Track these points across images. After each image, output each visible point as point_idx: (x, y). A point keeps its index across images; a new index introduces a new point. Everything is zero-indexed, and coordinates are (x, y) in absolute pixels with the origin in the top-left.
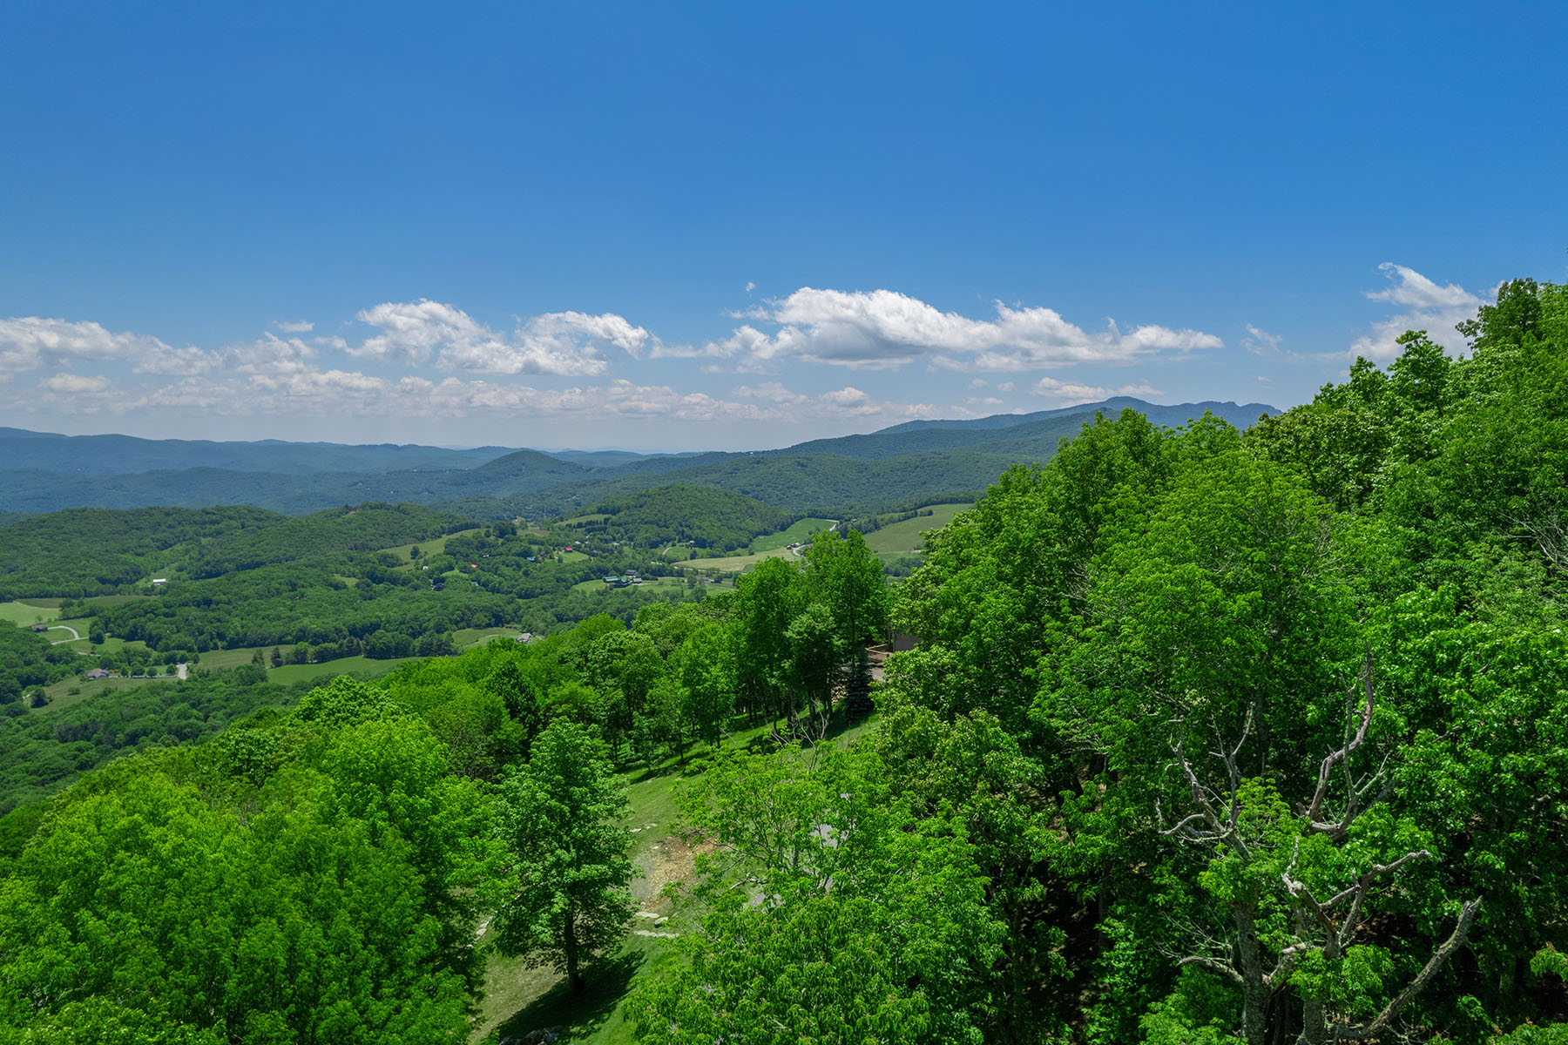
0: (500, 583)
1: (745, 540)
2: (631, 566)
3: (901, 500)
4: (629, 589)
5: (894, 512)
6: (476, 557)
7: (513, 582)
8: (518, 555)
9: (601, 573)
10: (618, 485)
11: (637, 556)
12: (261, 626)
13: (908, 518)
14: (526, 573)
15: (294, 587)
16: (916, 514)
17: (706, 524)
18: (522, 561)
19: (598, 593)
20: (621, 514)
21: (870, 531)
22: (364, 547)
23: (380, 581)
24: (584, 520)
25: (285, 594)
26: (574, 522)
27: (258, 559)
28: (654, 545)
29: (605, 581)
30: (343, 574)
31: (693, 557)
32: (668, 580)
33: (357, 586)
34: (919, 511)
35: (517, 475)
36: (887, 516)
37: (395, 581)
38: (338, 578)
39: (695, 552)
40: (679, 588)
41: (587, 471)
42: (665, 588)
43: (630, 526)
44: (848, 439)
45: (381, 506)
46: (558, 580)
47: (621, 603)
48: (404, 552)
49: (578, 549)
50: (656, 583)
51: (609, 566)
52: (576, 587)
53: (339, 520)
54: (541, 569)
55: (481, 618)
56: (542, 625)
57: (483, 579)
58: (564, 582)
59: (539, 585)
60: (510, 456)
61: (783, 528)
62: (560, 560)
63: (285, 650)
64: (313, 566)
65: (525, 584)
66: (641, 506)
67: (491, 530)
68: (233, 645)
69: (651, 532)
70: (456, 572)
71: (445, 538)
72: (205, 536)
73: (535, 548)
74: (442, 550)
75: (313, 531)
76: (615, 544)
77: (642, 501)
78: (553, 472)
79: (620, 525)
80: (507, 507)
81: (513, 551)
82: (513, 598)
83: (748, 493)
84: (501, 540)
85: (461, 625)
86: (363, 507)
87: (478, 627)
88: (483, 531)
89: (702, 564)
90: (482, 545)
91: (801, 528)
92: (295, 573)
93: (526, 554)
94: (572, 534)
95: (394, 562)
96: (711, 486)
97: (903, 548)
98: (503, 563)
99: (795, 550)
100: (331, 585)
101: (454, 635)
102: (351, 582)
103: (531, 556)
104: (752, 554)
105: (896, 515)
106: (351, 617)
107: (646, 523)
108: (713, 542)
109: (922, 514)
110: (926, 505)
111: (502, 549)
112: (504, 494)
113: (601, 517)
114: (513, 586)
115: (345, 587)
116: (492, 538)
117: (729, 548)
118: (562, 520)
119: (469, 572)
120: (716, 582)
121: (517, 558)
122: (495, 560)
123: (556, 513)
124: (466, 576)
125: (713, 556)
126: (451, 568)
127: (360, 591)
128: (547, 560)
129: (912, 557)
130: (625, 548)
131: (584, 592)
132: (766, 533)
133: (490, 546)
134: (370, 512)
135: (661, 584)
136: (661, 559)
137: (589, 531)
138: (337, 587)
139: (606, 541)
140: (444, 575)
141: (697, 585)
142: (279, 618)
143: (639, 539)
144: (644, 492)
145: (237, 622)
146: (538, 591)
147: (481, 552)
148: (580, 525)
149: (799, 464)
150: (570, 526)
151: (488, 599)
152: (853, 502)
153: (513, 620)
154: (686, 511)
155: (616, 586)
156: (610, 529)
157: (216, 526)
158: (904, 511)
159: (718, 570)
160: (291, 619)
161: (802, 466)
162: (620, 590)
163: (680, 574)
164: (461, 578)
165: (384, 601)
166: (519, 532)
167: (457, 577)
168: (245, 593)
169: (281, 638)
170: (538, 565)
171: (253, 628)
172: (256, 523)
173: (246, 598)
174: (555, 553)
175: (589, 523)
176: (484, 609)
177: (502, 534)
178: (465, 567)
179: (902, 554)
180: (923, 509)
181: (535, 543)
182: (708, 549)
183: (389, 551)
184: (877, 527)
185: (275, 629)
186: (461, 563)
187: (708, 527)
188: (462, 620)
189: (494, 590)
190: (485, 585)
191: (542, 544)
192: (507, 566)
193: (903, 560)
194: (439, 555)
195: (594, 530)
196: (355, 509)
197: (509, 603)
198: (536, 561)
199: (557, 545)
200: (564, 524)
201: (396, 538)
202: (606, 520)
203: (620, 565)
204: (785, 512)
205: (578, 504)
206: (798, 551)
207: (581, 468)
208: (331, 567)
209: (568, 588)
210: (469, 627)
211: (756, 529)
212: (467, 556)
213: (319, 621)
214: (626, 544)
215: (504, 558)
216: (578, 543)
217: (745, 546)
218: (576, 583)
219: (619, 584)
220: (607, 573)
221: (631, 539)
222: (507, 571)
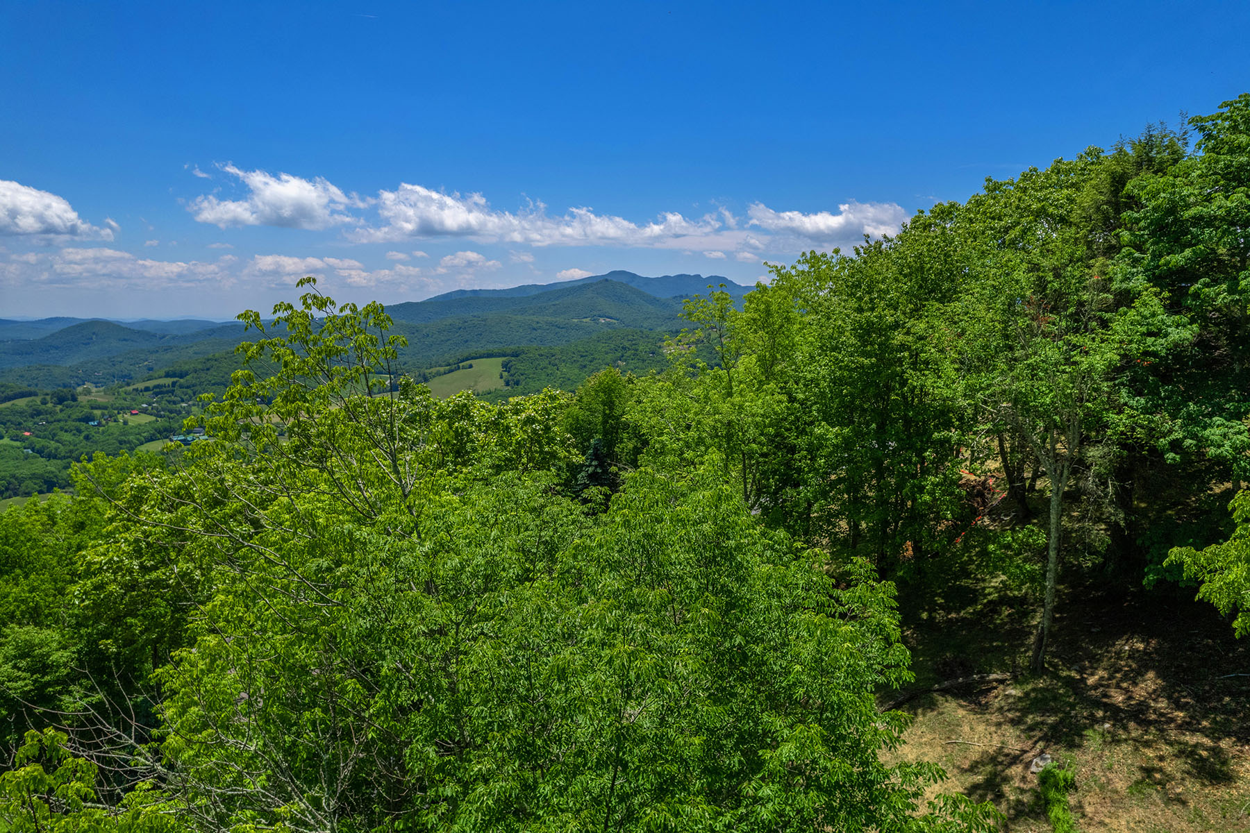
0: (56, 449)
3: (447, 356)
5: (440, 366)
6: (30, 424)
7: (72, 447)
8: (80, 420)
9: (166, 433)
10: (191, 351)
13: (452, 371)
14: (87, 438)
16: (459, 368)
18: (83, 426)
20: (188, 377)
24: (150, 384)
26: (141, 386)
29: (171, 440)
34: (461, 365)
35: (88, 343)
36: (434, 370)
41: (161, 339)
43: (198, 388)
44: (401, 305)
46: (121, 442)
49: (144, 411)
51: (176, 426)
52: (144, 448)
54: (103, 432)
55: (29, 485)
57: (37, 447)
58: (127, 443)
59: (99, 449)
60: (78, 326)
62: (125, 423)
65: (84, 448)
66: (208, 369)
67: (48, 398)
70: (7, 441)
73: (97, 413)
76: (184, 405)
77: (208, 365)
78: (125, 340)
79: (188, 387)
80: (74, 374)
81: (74, 417)
82: (69, 464)
84: (60, 407)
85: (7, 494)
88: (38, 400)
90: (38, 413)
93: (87, 419)
94: (139, 398)
98: (62, 429)
103: (93, 420)
105: (442, 369)
107: (214, 384)
109: (464, 368)
110: (467, 359)
111: (60, 416)
112: (73, 361)
113: (169, 381)
114: (71, 451)
116: (50, 405)
118: (128, 385)
119: (22, 440)
121: (77, 424)
122: (52, 427)
123: (127, 379)
124: (18, 444)
128: (111, 424)
130: (194, 408)
133: (46, 412)
137: (156, 394)
139: (175, 403)
144: (210, 356)
147: (37, 419)
148: (147, 389)
150: (136, 390)
151: (42, 466)
152: (406, 358)
156: (178, 391)
158: (449, 365)
164: (13, 447)
166: (80, 398)
167: (6, 445)
170: (101, 429)
174: (119, 416)
175: (156, 387)
176: (34, 476)
177: (61, 400)
178: (17, 436)
180: (464, 363)
181: (98, 408)
184: (426, 380)
186: (12, 432)
189: (51, 456)
190: (40, 452)
191: (105, 408)
192: (66, 431)
195: (161, 393)
197: (64, 468)
198: (99, 424)
199: (122, 409)
200: (130, 388)
202: (174, 384)
205: (151, 369)
207: (154, 336)
209: (131, 449)
210: (16, 495)
212: (20, 424)
214: (194, 405)
215: (62, 424)
216: (145, 405)
218: (142, 443)
219: (185, 443)
220: (173, 432)
222: (67, 437)
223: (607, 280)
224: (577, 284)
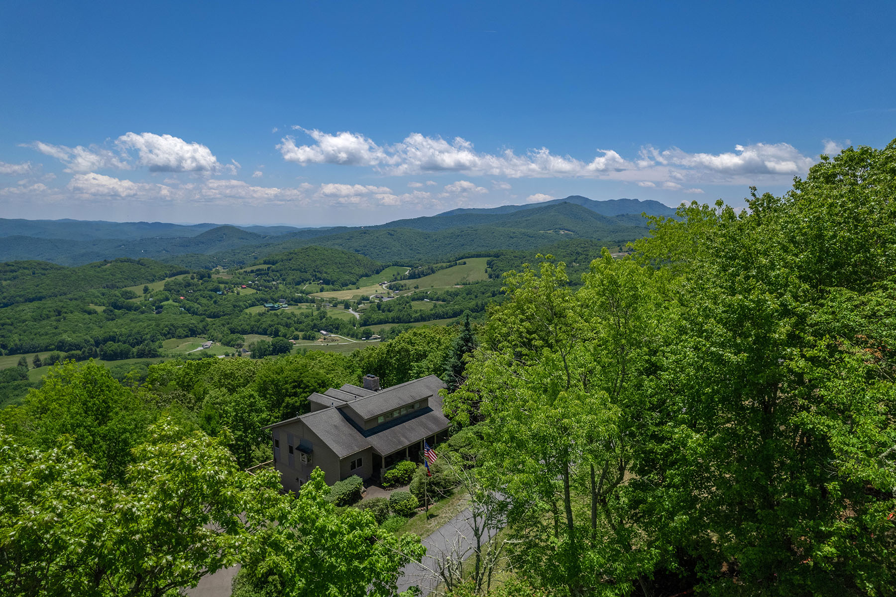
0: (197, 309)
1: (354, 280)
2: (282, 297)
3: (448, 255)
4: (278, 312)
5: (443, 262)
6: (184, 292)
7: (206, 308)
8: (212, 291)
9: (263, 301)
10: (281, 247)
11: (288, 291)
12: (33, 340)
13: (452, 266)
14: (215, 302)
15: (59, 313)
16: (456, 264)
17: (331, 270)
18: (213, 294)
19: (260, 314)
20: (277, 265)
21: (429, 274)
22: (113, 287)
23: (120, 308)
24: (255, 268)
25: (54, 318)
26: (249, 269)
27: (39, 295)
28: (298, 283)
29: (265, 306)
30: (96, 304)
31: (322, 291)
32: (304, 306)
33: (104, 311)
34: (458, 262)
35: (220, 241)
36: (439, 265)
37: (129, 308)
38: (92, 307)
39: (323, 288)
40: (311, 310)
41: (264, 238)
42: (302, 311)
43: (284, 272)
44: (419, 219)
45: (129, 261)
46: (234, 306)
47: (272, 321)
48: (138, 290)
49: (250, 286)
50: (297, 307)
51: (268, 297)
52: (247, 311)
53: (98, 269)
54: (225, 299)
55: (180, 331)
56: (220, 336)
57: (187, 306)
58: (238, 308)
59: (222, 310)
60: (216, 229)
61: (378, 273)
62: (238, 294)
63: (44, 356)
64: (76, 299)
65: (213, 309)
66: (290, 260)
67: (195, 275)
68: (12, 352)
69: (297, 275)
70: (170, 302)
71: (167, 279)
72: (5, 280)
73: (222, 286)
74: (162, 288)
75: (79, 277)
76: (274, 283)
77: (290, 257)
78: (242, 238)
79: (277, 271)
80: (211, 260)
81: (209, 288)
82: (204, 319)
83: (358, 251)
84: (201, 281)
85: (168, 336)
86: (116, 261)
87: (179, 337)
88: (189, 276)
89: (327, 295)
90: (188, 285)
91: (389, 272)
92: (61, 304)
93: (216, 290)
94: (248, 278)
95: (131, 296)
96: (336, 247)
97: (448, 285)
98: (201, 296)
99: (384, 286)
100: (85, 311)
101: (164, 343)
102: (100, 309)
103: (219, 291)
104: (358, 288)
105: (444, 265)
106: (98, 333)
107: (293, 270)
108: (334, 281)
109: (460, 264)
110: (462, 258)
111: (201, 287)
112: (211, 252)
113: (265, 267)
114: (205, 310)
115: (96, 312)
116: (196, 280)
117: (344, 285)
118: (241, 268)
119: (179, 302)
120: (334, 306)
121: (210, 293)
123: (242, 264)
124: (176, 304)
125: (334, 290)
126: (167, 299)
127: (105, 315)
128: (230, 294)
129: (453, 290)
130: (281, 286)
131: (251, 314)
132: (367, 276)
133: (194, 285)
134: (119, 264)
135: (300, 308)
136: (302, 292)
137: (258, 275)
138: (90, 313)
139: (269, 281)
140: (162, 304)
141: (322, 309)
142: (47, 334)
143: (289, 279)
144: (292, 251)
145: (16, 337)
146: (222, 313)
147: (188, 289)
148: (252, 271)
149: (389, 234)
150: (246, 272)
151: (188, 319)
152: (421, 256)
153: (203, 333)
154: (318, 262)
155: (271, 310)
156: (271, 274)
157: (15, 274)
158: (450, 262)
159: (337, 299)
160: (55, 334)
161: (391, 235)
162: (273, 312)
163: (313, 301)
164: (174, 306)
165: (120, 321)
166: (213, 276)
167: (171, 305)
168: (24, 318)
169: (47, 347)
170: (224, 296)
171: (27, 341)
172: (43, 272)
173: (24, 321)
174: (235, 289)
175: (258, 270)
176: (183, 326)
177: (202, 277)
178: (176, 299)
179: (447, 288)
180: (460, 261)
181: (222, 283)
182: (331, 286)
183: (128, 289)
184: (433, 272)
185: (43, 341)
186: (174, 296)
187: (331, 272)
188: (169, 333)
189: (194, 313)
190: (188, 310)
191: (227, 283)
192: (204, 297)
193: (448, 291)
194: (160, 291)
195: (261, 274)
196: (111, 263)
197: (201, 321)
198: (223, 294)
199: (236, 284)
200: (242, 271)
201: (135, 281)
202: (269, 268)
203: (275, 296)
204: (379, 263)
205: (256, 258)
206: (386, 287)
207: (260, 236)
208: (88, 300)
209: (241, 311)
210: (173, 337)
211: (361, 273)
212: (179, 291)
213: (74, 335)
214: (280, 283)
215: (202, 292)
216: (250, 282)
217: (354, 284)
218: (247, 308)
219: (273, 308)
220: (266, 301)
221: (284, 280)
222: (204, 301)
223: (566, 203)
224: (543, 205)
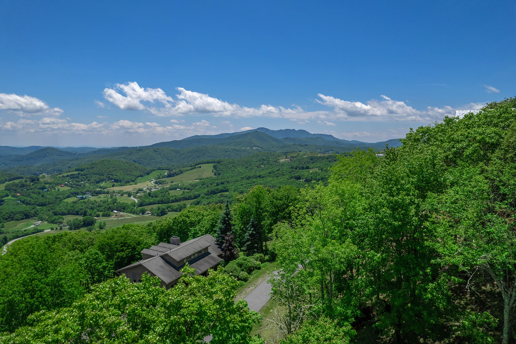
0: (30, 201)
1: (134, 179)
2: (88, 191)
3: (190, 163)
4: (86, 200)
5: (188, 167)
6: (20, 190)
7: (36, 200)
8: (40, 189)
9: (75, 194)
10: (86, 160)
11: (91, 187)
13: (192, 169)
14: (42, 196)
16: (195, 168)
17: (119, 173)
18: (41, 191)
19: (73, 203)
20: (84, 171)
21: (179, 174)
24: (69, 174)
26: (65, 175)
28: (98, 182)
29: (77, 197)
31: (113, 186)
32: (102, 196)
34: (196, 166)
35: (45, 157)
36: (185, 169)
39: (114, 184)
40: (107, 199)
41: (74, 155)
42: (101, 199)
43: (88, 176)
44: (172, 142)
46: (56, 198)
47: (82, 206)
49: (66, 185)
50: (98, 197)
51: (79, 191)
52: (65, 201)
54: (49, 194)
55: (18, 216)
56: (47, 217)
57: (22, 199)
58: (59, 199)
59: (47, 201)
60: (41, 150)
61: (148, 174)
62: (58, 190)
65: (41, 200)
66: (93, 168)
67: (28, 179)
69: (97, 177)
70: (10, 197)
71: (7, 183)
73: (47, 186)
74: (3, 188)
76: (82, 182)
77: (93, 166)
78: (60, 155)
79: (84, 175)
80: (38, 169)
81: (38, 187)
82: (35, 207)
83: (136, 161)
84: (32, 183)
85: (9, 220)
87: (17, 220)
88: (24, 180)
89: (117, 189)
90: (23, 186)
91: (155, 174)
93: (43, 188)
94: (64, 180)
96: (122, 159)
97: (190, 180)
98: (32, 192)
99: (152, 182)
101: (5, 224)
103: (45, 189)
104: (136, 184)
105: (188, 168)
107: (95, 174)
108: (121, 180)
109: (197, 168)
110: (199, 164)
111: (32, 187)
112: (39, 164)
113: (76, 173)
114: (36, 202)
116: (28, 182)
117: (128, 182)
118: (60, 174)
119: (16, 197)
120: (121, 195)
123: (60, 171)
124: (14, 198)
125: (121, 186)
126: (8, 196)
128: (54, 190)
129: (194, 183)
131: (67, 202)
132: (141, 176)
133: (27, 186)
135: (100, 197)
136: (100, 188)
137: (71, 178)
139: (79, 182)
140: (3, 199)
141: (114, 197)
143: (92, 180)
144: (94, 163)
146: (47, 203)
147: (22, 188)
148: (68, 176)
149: (155, 151)
150: (63, 176)
151: (23, 207)
152: (174, 164)
153: (34, 216)
154: (111, 169)
155: (81, 199)
156: (80, 177)
158: (191, 166)
159: (123, 191)
162: (82, 201)
163: (108, 193)
164: (12, 200)
166: (41, 180)
167: (9, 199)
170: (49, 192)
174: (56, 187)
175: (71, 175)
176: (20, 212)
177: (33, 180)
178: (14, 195)
179: (190, 182)
180: (198, 166)
181: (48, 184)
182: (119, 183)
184: (182, 173)
186: (13, 193)
187: (119, 175)
188: (9, 218)
189: (27, 204)
190: (23, 202)
191: (51, 184)
192: (34, 193)
193: (191, 184)
194: (2, 191)
195: (73, 177)
197: (33, 209)
198: (48, 191)
199: (57, 184)
200: (61, 176)
202: (79, 174)
203: (84, 191)
204: (149, 168)
205: (70, 167)
206: (153, 182)
207: (72, 153)
209: (61, 201)
210: (12, 220)
211: (138, 175)
212: (16, 190)
214: (87, 183)
215: (33, 190)
216: (66, 183)
217: (133, 181)
218: (65, 199)
219: (82, 198)
220: (78, 194)
221: (89, 180)
222: (34, 196)
223: (256, 131)
224: (244, 133)
